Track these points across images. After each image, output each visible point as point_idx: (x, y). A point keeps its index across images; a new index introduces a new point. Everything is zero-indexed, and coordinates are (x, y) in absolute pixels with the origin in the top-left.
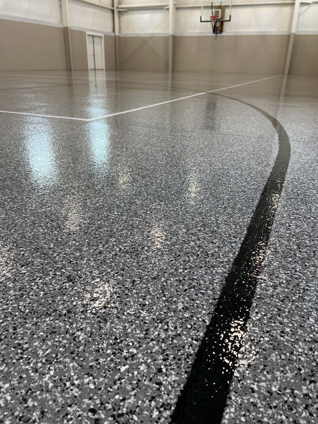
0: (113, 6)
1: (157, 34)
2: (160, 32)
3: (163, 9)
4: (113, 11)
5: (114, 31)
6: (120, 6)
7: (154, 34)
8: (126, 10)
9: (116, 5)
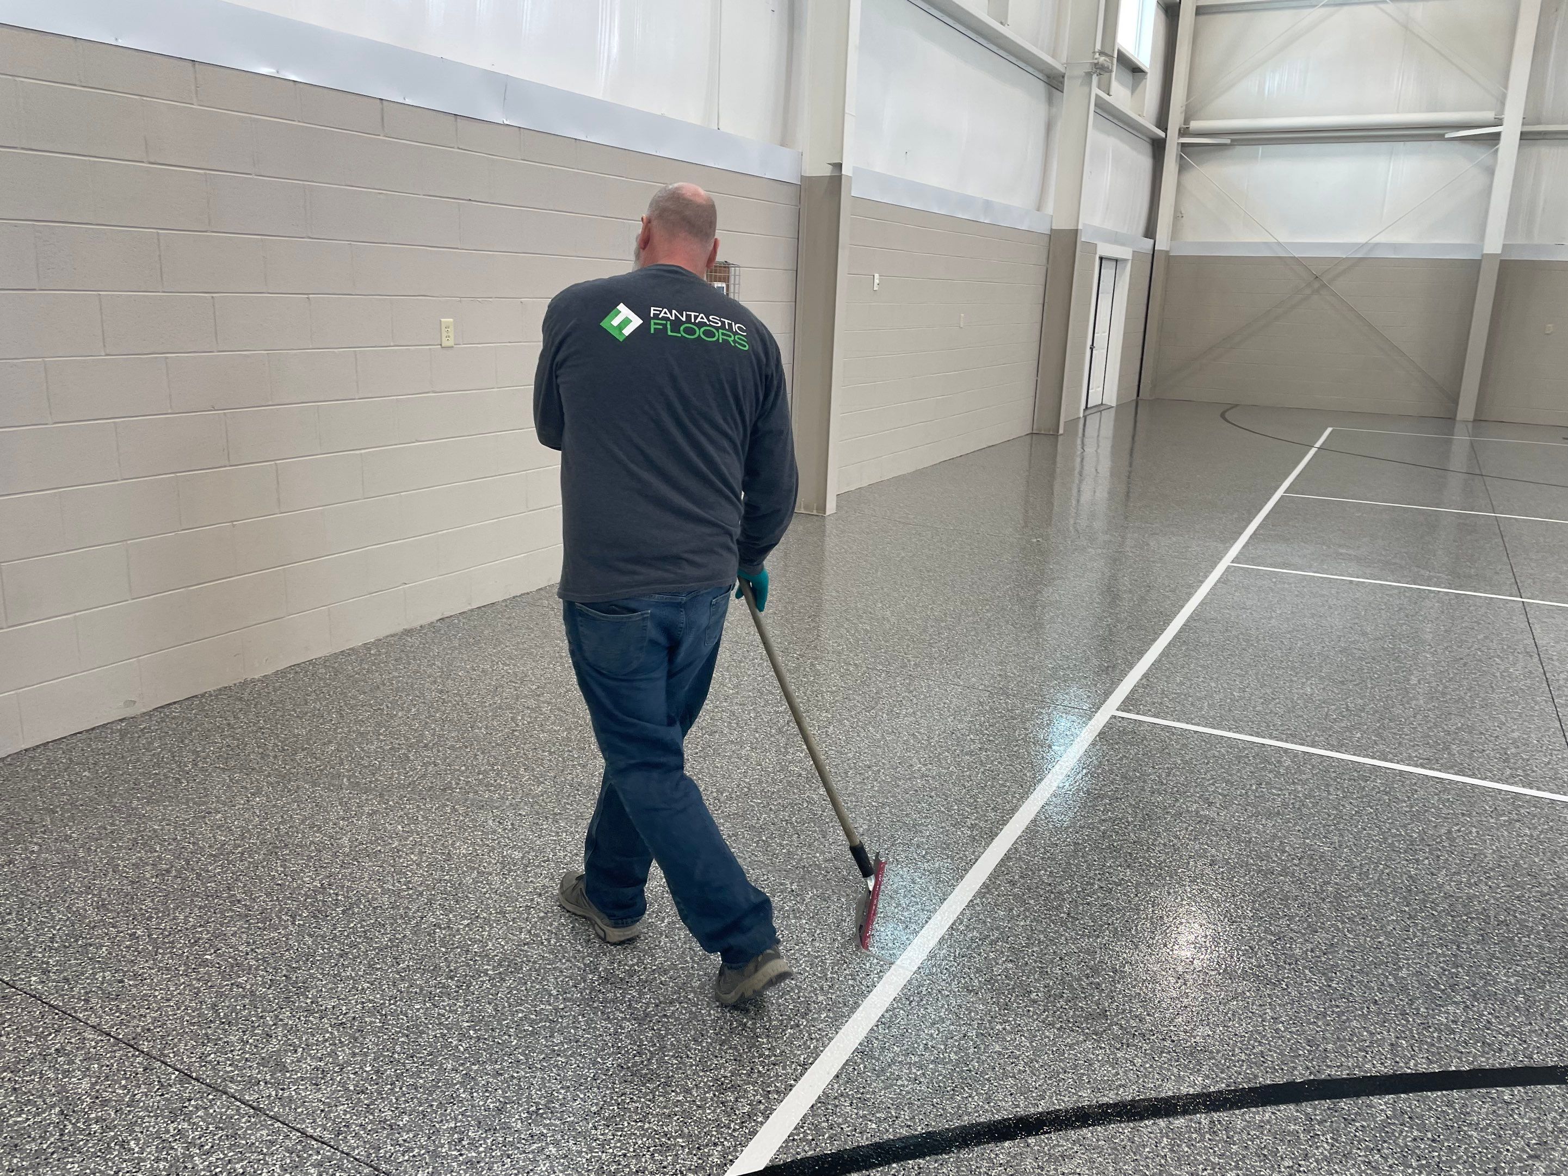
0: (1162, 121)
1: (1395, 247)
3: (1441, 137)
4: (1158, 147)
6: (1194, 125)
7: (1377, 245)
8: (1227, 141)
9: (1175, 119)
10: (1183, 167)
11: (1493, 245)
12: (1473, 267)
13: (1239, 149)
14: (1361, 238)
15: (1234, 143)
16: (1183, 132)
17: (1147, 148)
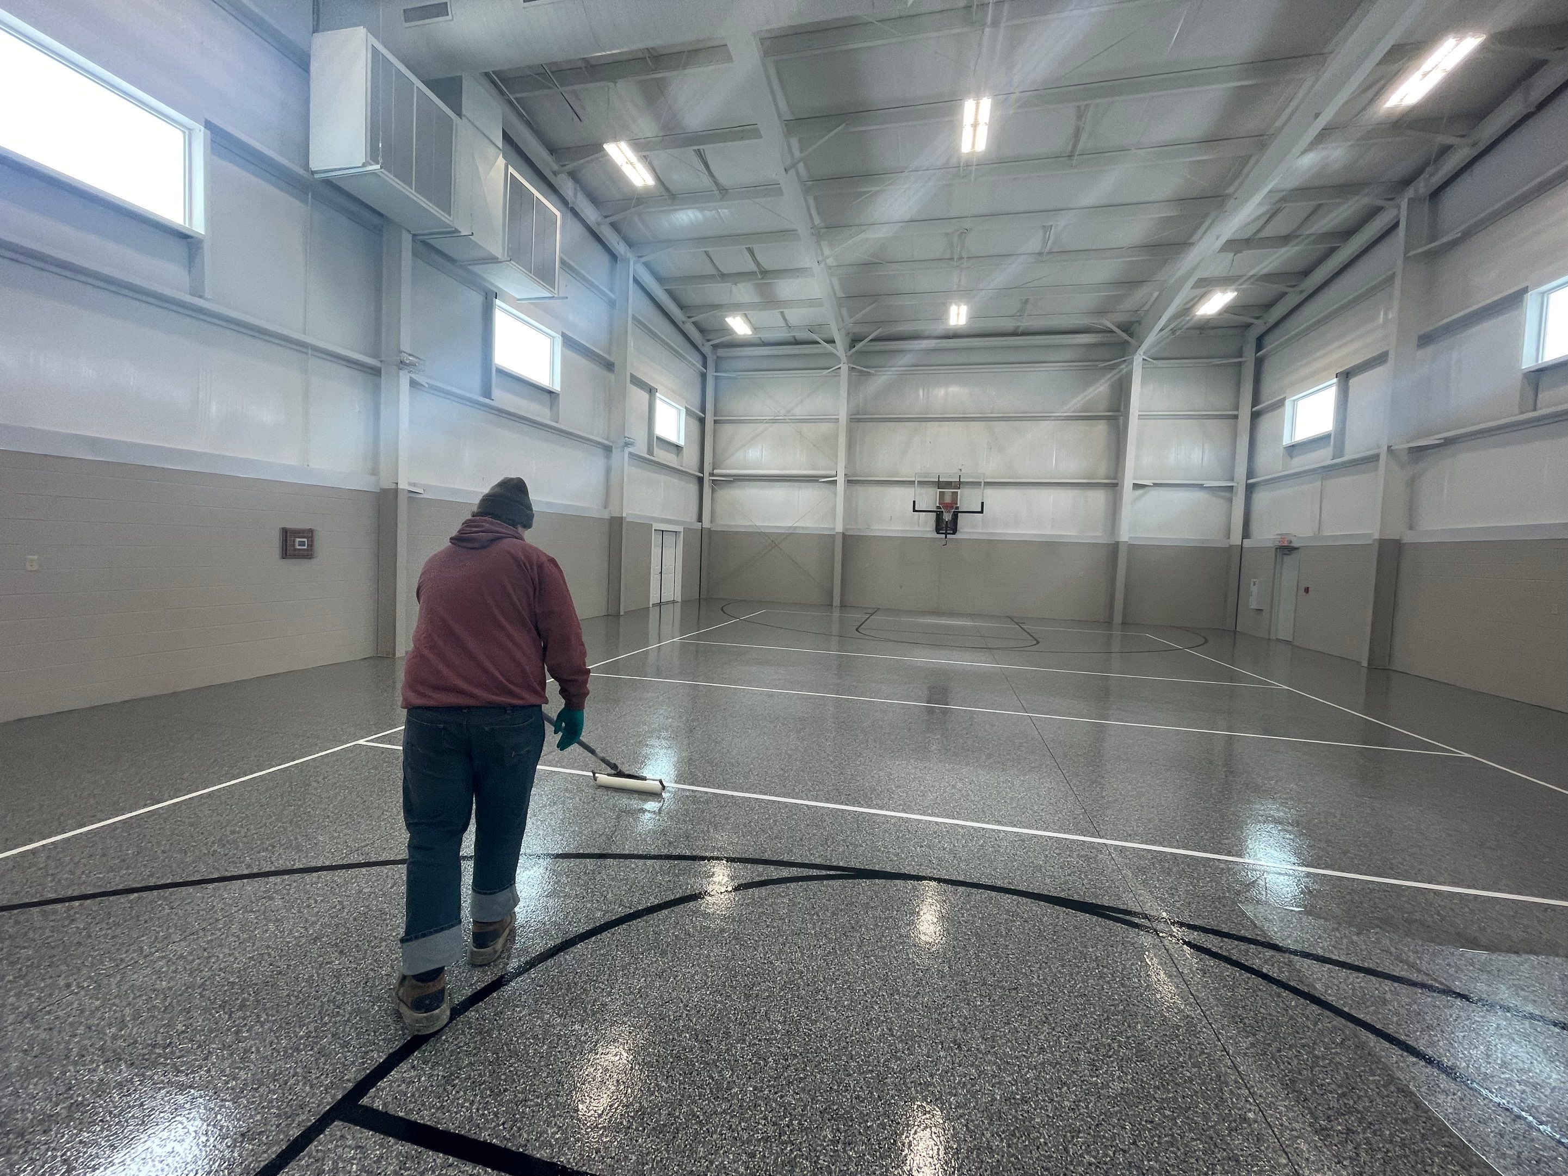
0: (701, 470)
1: (803, 528)
2: (808, 525)
3: (817, 481)
4: (701, 480)
5: (700, 519)
6: (715, 471)
9: (707, 468)
10: (713, 491)
11: (839, 528)
12: (832, 537)
13: (739, 483)
14: (789, 524)
15: (735, 481)
16: (712, 474)
17: (696, 482)
